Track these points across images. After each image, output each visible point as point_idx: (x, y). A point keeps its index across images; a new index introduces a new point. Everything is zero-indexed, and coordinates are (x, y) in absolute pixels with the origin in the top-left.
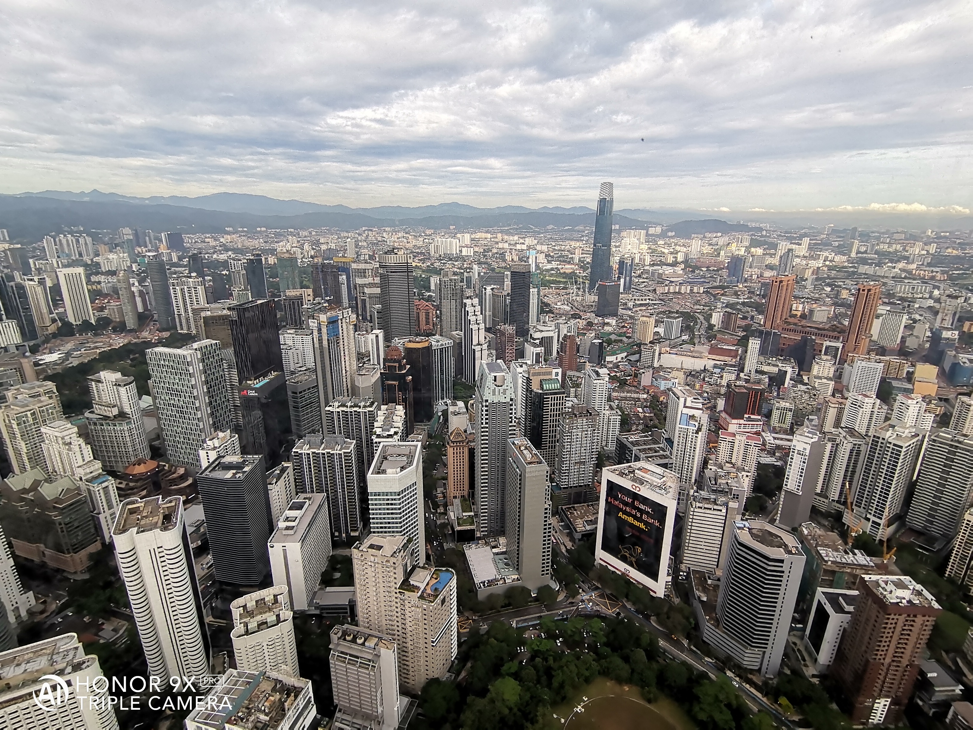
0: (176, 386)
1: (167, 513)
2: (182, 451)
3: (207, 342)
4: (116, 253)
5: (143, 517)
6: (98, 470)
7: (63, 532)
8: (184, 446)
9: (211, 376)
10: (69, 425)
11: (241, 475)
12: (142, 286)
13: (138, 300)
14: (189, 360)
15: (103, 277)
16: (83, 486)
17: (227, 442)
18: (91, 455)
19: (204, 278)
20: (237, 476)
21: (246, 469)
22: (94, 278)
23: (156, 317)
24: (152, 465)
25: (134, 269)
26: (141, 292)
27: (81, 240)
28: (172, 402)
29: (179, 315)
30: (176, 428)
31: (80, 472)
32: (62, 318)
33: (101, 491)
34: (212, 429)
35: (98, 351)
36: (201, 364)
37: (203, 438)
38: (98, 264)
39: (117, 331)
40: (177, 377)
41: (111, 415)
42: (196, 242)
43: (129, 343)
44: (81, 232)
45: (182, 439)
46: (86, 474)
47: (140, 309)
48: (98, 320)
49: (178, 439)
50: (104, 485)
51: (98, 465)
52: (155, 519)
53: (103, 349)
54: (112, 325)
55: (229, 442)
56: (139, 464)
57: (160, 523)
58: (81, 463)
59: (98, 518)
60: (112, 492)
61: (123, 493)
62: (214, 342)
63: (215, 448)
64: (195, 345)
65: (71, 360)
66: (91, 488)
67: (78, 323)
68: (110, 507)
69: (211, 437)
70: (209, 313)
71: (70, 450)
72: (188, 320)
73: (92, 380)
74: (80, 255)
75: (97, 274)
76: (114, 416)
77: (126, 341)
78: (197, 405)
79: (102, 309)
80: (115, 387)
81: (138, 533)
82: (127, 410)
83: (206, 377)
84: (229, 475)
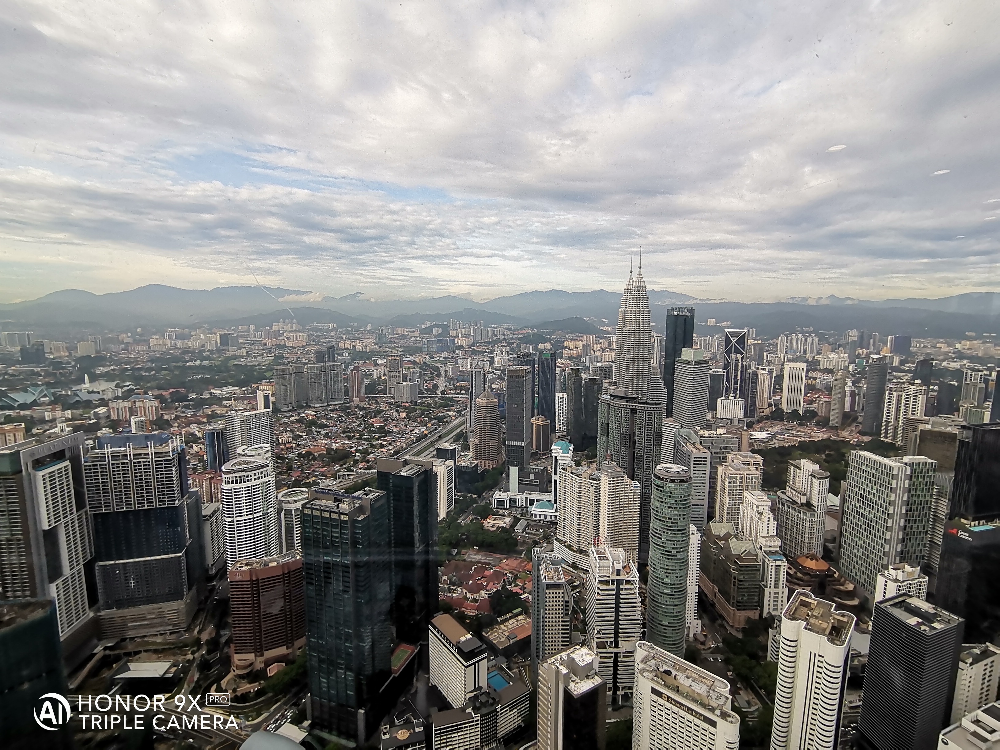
0: (871, 496)
1: (836, 625)
2: (857, 566)
3: (922, 459)
4: (837, 353)
5: (813, 616)
6: (775, 546)
7: (734, 585)
8: (860, 562)
9: (915, 498)
10: (766, 498)
11: (927, 629)
12: (855, 387)
13: (848, 400)
14: (895, 473)
15: (820, 374)
16: (761, 554)
17: (912, 580)
18: (775, 531)
19: (928, 387)
20: (923, 628)
21: (935, 625)
22: (811, 374)
23: (860, 419)
24: (823, 565)
25: (850, 369)
26: (853, 392)
27: (809, 340)
28: (862, 511)
29: (888, 422)
30: (857, 539)
31: (762, 542)
32: (777, 404)
33: (774, 567)
34: (898, 558)
35: (799, 439)
36: (907, 482)
37: (885, 562)
38: (819, 362)
39: (820, 425)
40: (875, 487)
41: (799, 501)
42: (924, 347)
43: (828, 439)
44: (810, 333)
45: (861, 554)
46: (766, 546)
47: (847, 409)
48: (806, 411)
49: (856, 551)
50: (778, 563)
51: (778, 542)
52: (824, 625)
53: (803, 439)
54: (816, 418)
55: (916, 581)
56: (811, 559)
57: (827, 632)
58: (765, 534)
59: (764, 590)
60: (782, 573)
61: (792, 580)
62: (930, 461)
63: (896, 580)
64: (906, 459)
65: (775, 441)
66: (767, 561)
67: (788, 411)
68: (776, 586)
69: (896, 566)
70: (929, 427)
71: (760, 519)
72: (896, 429)
73: (792, 465)
74: (805, 352)
75: (814, 370)
76: (802, 503)
77: (825, 436)
78: (889, 524)
79: (811, 402)
80: (810, 477)
81: (805, 628)
82: (814, 502)
83: (908, 498)
84: (913, 621)
